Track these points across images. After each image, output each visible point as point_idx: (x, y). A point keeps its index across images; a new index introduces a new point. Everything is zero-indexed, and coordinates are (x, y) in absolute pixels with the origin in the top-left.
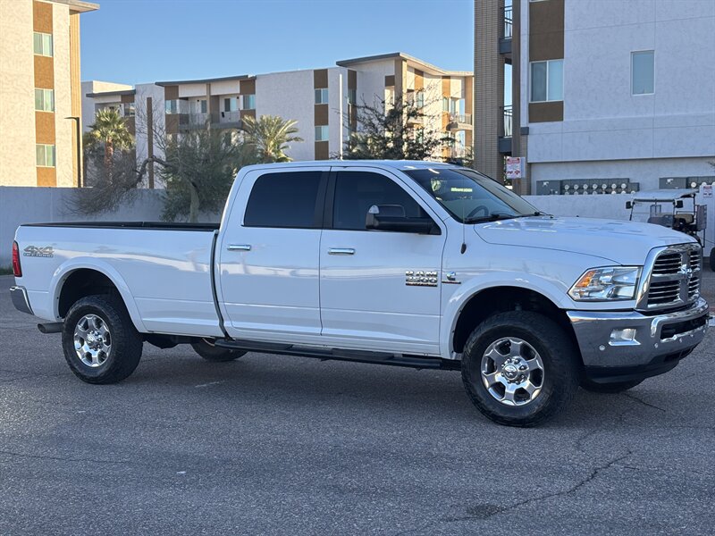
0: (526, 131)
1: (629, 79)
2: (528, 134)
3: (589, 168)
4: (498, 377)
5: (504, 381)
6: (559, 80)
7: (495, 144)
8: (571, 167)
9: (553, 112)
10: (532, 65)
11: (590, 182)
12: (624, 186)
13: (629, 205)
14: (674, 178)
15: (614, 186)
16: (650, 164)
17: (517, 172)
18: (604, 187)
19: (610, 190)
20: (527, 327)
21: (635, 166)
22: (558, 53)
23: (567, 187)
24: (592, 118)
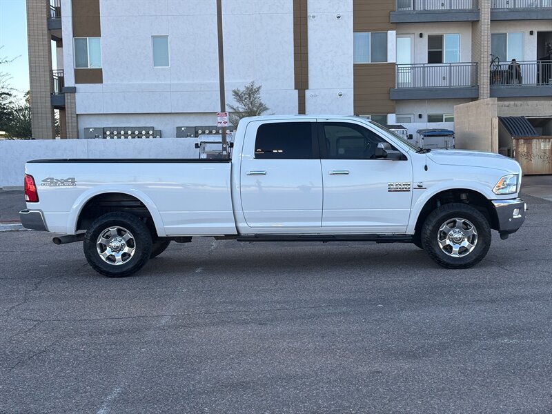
0: (73, 90)
1: (151, 55)
2: (75, 92)
3: (124, 118)
4: (448, 242)
5: (451, 244)
6: (98, 53)
7: (49, 99)
8: (109, 118)
9: (94, 76)
10: (75, 39)
11: (126, 129)
12: (151, 132)
13: (197, 146)
14: (187, 127)
15: (144, 132)
16: (168, 117)
17: (225, 123)
18: (137, 132)
19: (141, 135)
20: (469, 212)
21: (158, 118)
22: (97, 33)
23: (108, 133)
24: (125, 82)
